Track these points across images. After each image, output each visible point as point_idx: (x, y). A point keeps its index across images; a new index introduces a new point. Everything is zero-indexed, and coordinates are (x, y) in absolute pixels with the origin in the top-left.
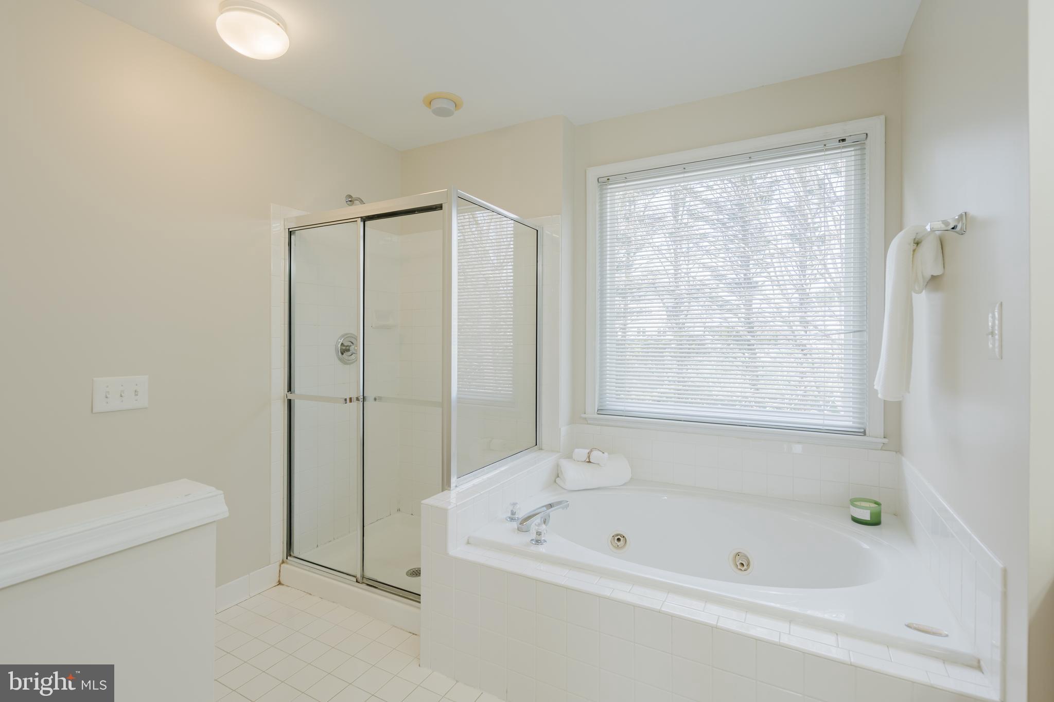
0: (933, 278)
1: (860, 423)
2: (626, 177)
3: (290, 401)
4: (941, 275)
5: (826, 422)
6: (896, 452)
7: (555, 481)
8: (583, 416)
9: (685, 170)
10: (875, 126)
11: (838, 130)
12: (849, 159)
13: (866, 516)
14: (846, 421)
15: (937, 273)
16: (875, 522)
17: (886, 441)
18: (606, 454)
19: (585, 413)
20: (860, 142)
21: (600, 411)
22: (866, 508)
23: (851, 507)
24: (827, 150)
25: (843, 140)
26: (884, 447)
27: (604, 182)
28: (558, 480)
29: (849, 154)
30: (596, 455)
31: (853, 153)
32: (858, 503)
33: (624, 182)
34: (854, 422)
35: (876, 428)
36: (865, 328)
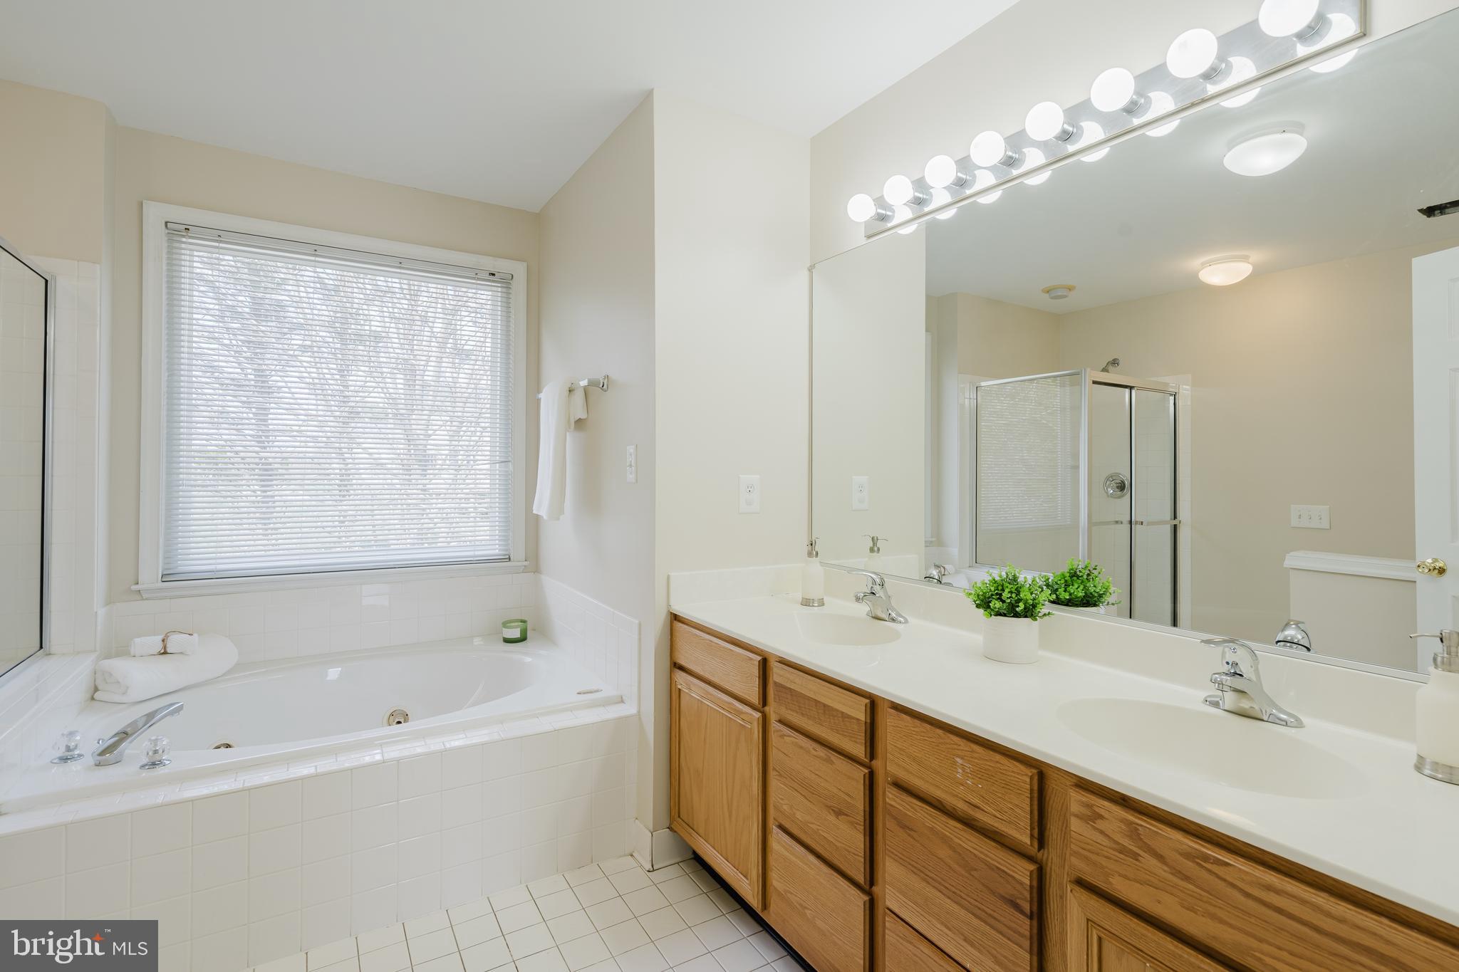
0: (580, 420)
1: (502, 550)
2: (220, 235)
3: (1175, 517)
4: (585, 419)
5: (477, 553)
6: (534, 573)
7: (93, 699)
8: (134, 587)
9: (317, 253)
10: (519, 270)
11: (489, 263)
12: (495, 294)
13: (516, 634)
14: (495, 550)
15: (584, 416)
16: (523, 639)
17: (526, 563)
18: (195, 635)
19: (138, 583)
20: (506, 281)
21: (166, 577)
22: (516, 627)
23: (504, 629)
24: (478, 279)
25: (493, 275)
26: (525, 570)
27: (177, 231)
28: (96, 696)
29: (495, 289)
30: (175, 643)
31: (500, 289)
32: (508, 625)
33: (217, 241)
34: (499, 550)
35: (519, 554)
36: (510, 459)
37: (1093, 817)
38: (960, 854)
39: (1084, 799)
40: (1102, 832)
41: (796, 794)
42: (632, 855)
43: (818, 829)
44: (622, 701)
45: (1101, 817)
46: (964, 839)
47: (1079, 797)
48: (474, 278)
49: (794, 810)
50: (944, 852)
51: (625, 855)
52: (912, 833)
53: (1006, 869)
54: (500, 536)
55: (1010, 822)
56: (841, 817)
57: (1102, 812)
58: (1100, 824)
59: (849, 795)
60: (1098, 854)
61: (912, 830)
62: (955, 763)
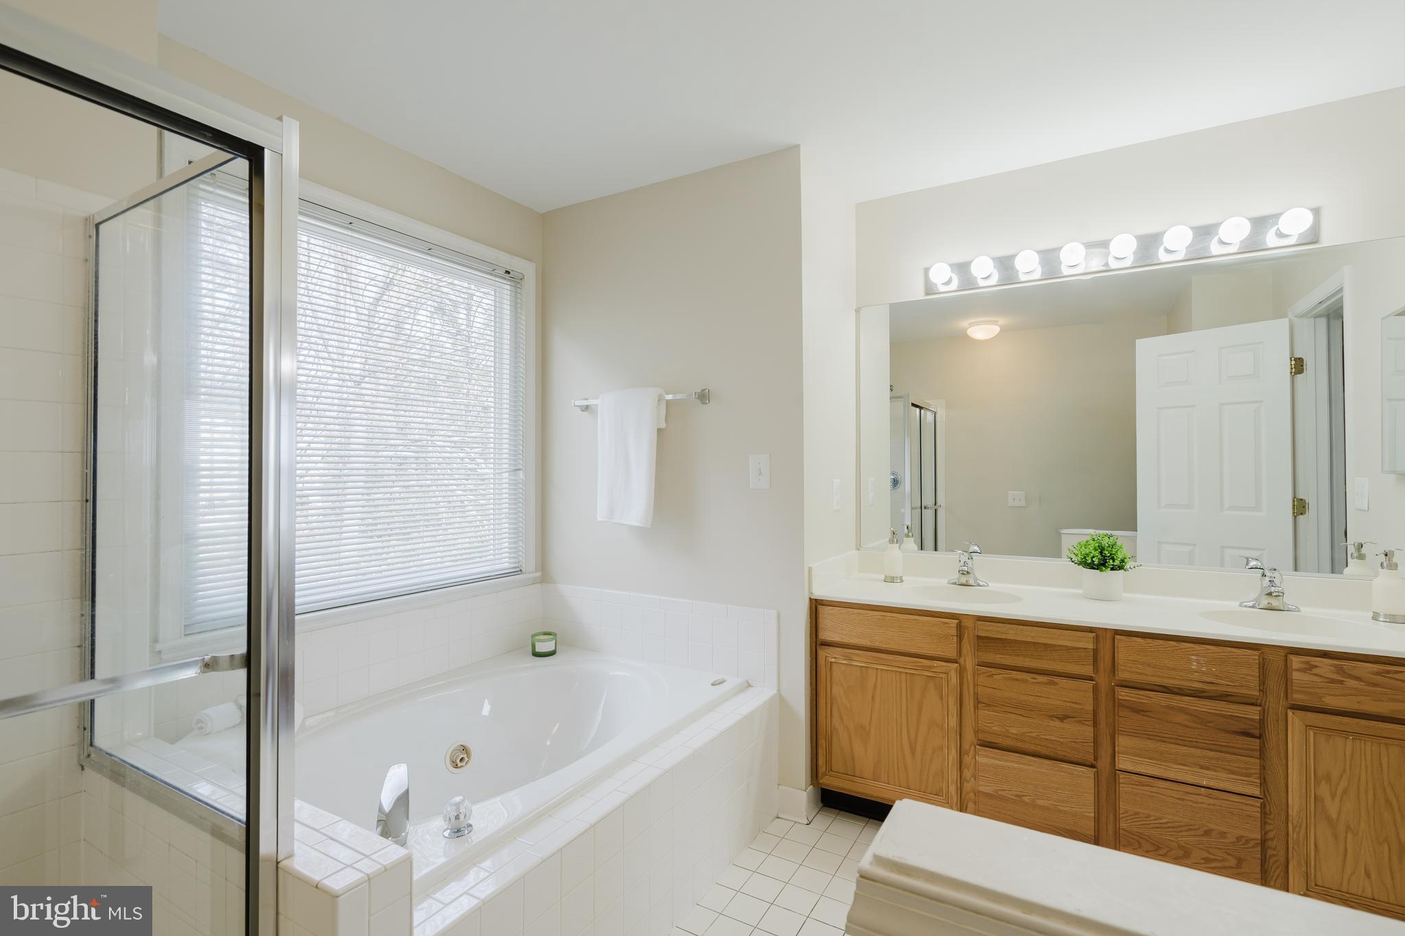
1: (514, 563)
4: (663, 429)
10: (530, 270)
11: (507, 261)
13: (552, 646)
14: (507, 564)
17: (536, 574)
20: (516, 281)
21: (188, 630)
22: (549, 640)
23: (536, 643)
24: (494, 275)
25: (508, 273)
26: (534, 582)
34: (511, 563)
35: (530, 564)
36: (521, 467)
37: (1309, 668)
38: (1196, 716)
39: (1302, 660)
40: (1316, 675)
41: (1008, 715)
42: (778, 818)
43: (1038, 736)
44: (749, 686)
45: (1316, 667)
46: (1199, 706)
47: (1299, 660)
48: (491, 274)
49: (1007, 728)
50: (1181, 718)
51: (774, 819)
52: (1146, 713)
53: (1237, 715)
54: (510, 548)
55: (1242, 686)
56: (1065, 721)
57: (1317, 664)
58: (1315, 671)
59: (1076, 703)
60: (1314, 688)
61: (1143, 711)
62: (1190, 660)
